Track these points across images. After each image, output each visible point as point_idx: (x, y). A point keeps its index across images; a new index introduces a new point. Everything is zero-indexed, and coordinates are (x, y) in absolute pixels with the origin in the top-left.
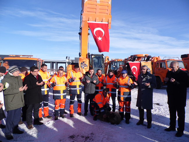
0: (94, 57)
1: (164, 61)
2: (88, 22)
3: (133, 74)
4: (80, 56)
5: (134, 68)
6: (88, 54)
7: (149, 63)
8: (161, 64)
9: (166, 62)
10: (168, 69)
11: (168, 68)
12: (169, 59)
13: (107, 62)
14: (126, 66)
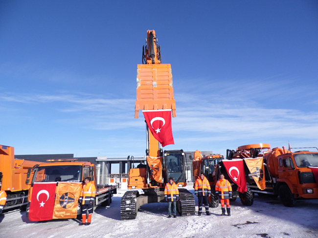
0: (167, 155)
1: (289, 155)
2: (143, 111)
3: (234, 180)
4: (147, 154)
5: (234, 171)
6: (160, 150)
7: (259, 160)
8: (284, 162)
9: (292, 157)
10: (298, 170)
11: (297, 168)
12: (299, 152)
13: (198, 160)
14: (220, 167)
